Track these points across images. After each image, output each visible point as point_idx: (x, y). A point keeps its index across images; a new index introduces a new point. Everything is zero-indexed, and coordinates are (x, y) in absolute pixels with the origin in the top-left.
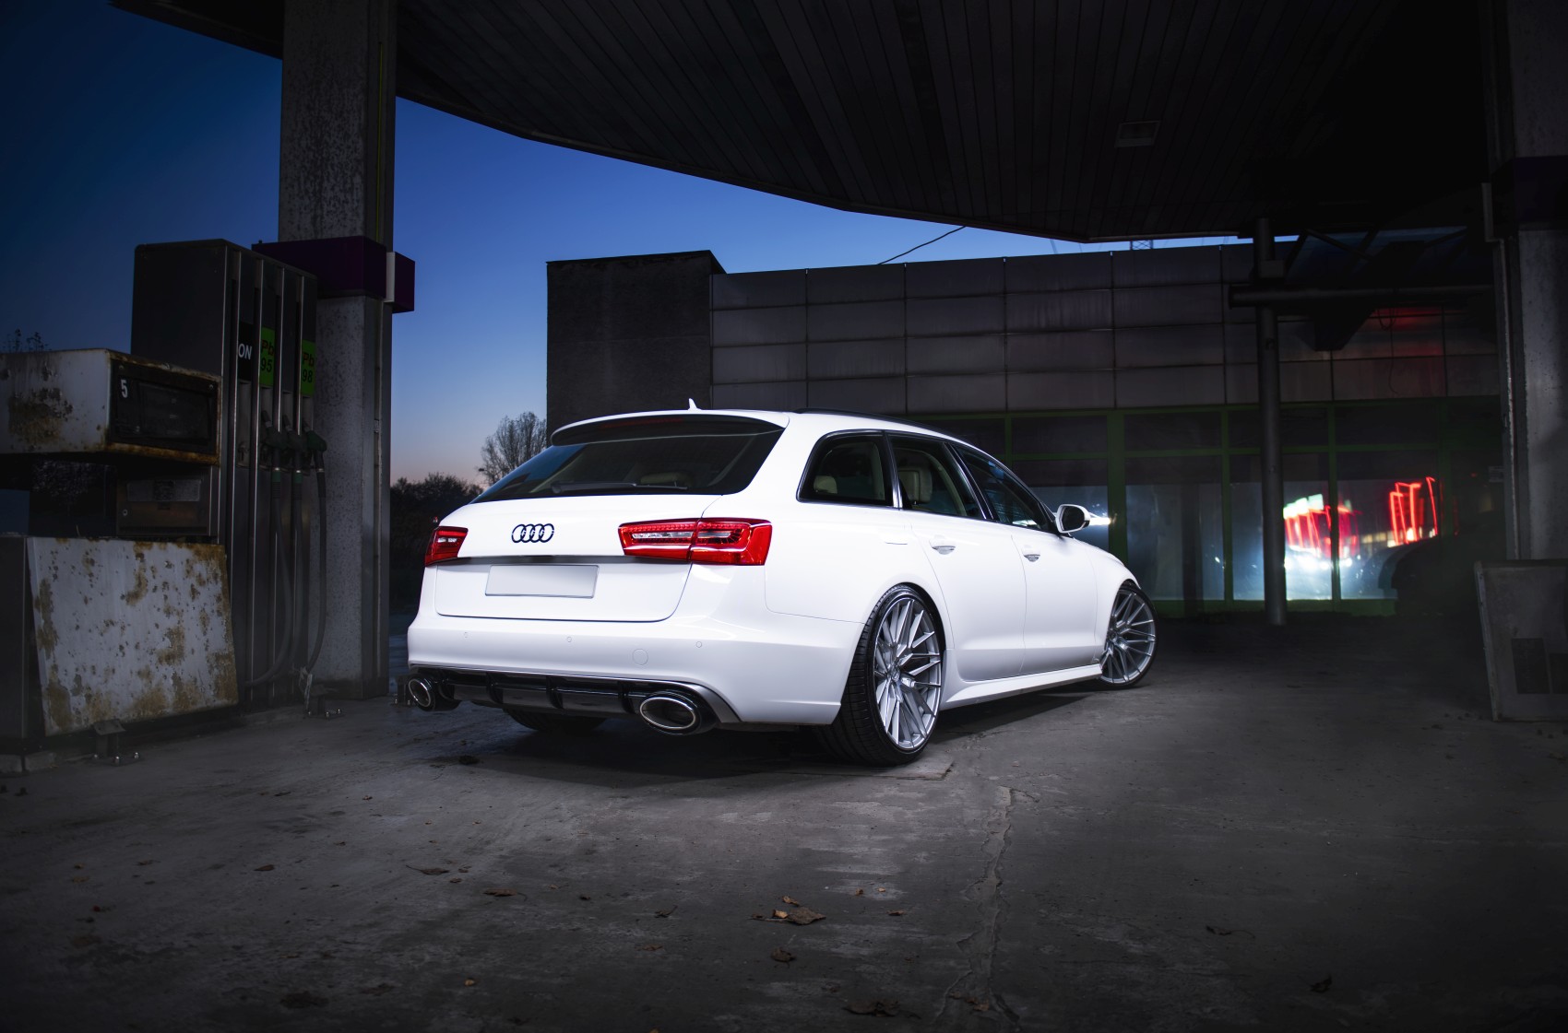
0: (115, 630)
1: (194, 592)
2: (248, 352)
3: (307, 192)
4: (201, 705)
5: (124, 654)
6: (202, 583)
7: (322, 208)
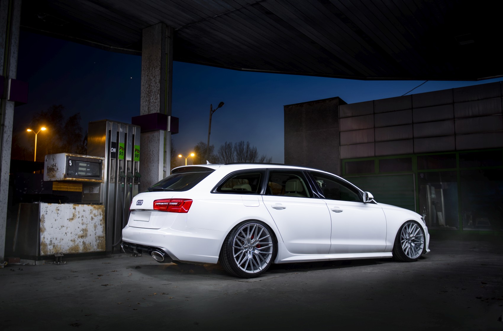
0: (64, 228)
1: (92, 218)
2: (114, 150)
3: (147, 100)
4: (92, 250)
5: (67, 235)
6: (95, 216)
7: (150, 105)
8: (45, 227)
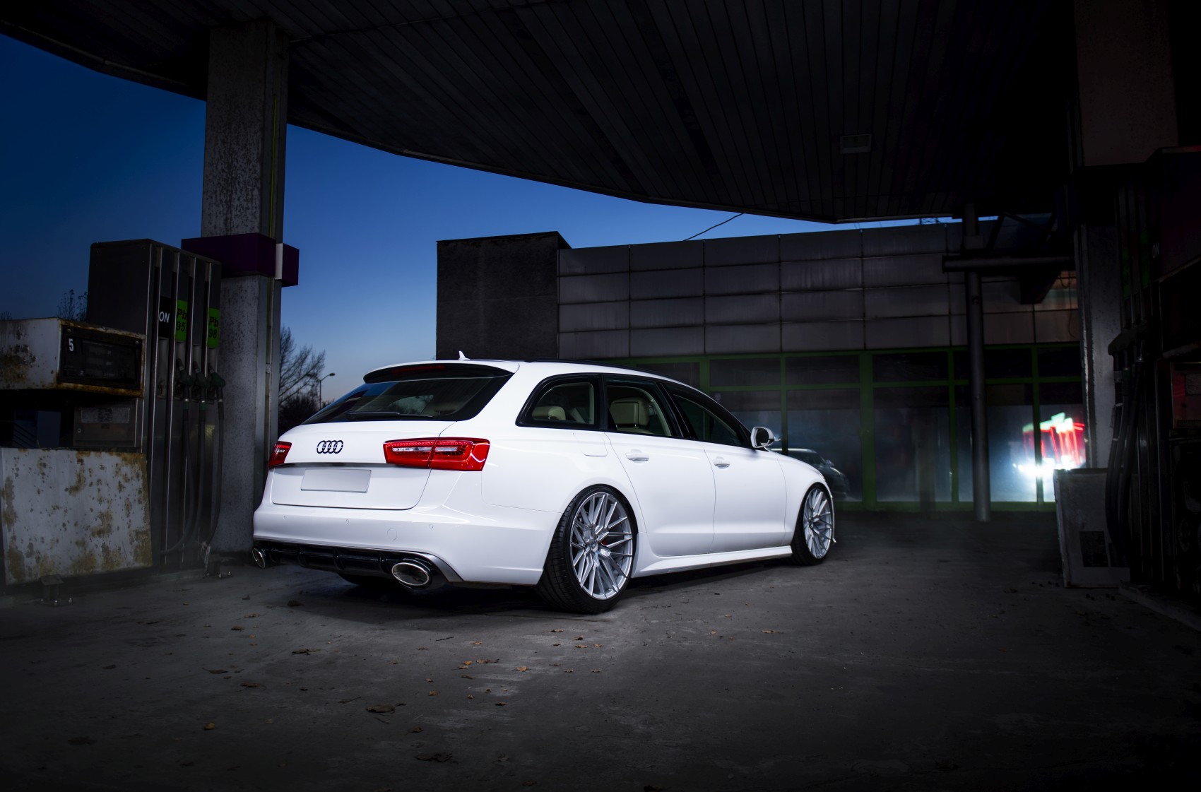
0: (60, 512)
1: (121, 487)
2: (166, 317)
3: (221, 201)
4: (123, 566)
5: (66, 529)
6: (127, 480)
7: (231, 213)
8: (15, 509)
